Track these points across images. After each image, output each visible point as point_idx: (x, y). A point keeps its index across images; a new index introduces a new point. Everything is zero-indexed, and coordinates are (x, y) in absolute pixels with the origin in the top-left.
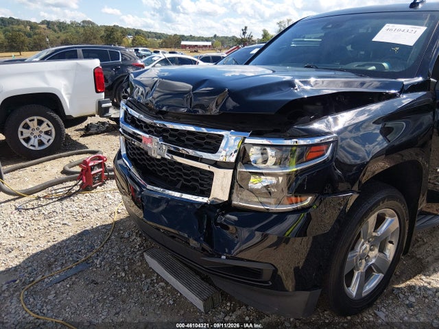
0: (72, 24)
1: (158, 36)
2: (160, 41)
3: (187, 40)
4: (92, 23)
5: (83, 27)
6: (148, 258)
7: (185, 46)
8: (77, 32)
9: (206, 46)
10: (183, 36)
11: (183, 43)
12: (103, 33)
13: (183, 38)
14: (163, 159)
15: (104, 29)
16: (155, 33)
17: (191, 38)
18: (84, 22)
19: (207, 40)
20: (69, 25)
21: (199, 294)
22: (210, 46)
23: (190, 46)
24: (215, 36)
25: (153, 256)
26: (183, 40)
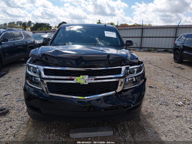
21: (109, 130)
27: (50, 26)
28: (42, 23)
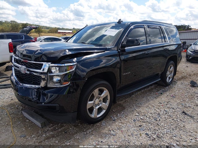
0: (5, 22)
1: (47, 28)
2: (48, 30)
3: (61, 30)
4: (16, 22)
5: (11, 23)
6: (23, 112)
7: (60, 33)
8: (8, 26)
9: (70, 32)
10: (59, 28)
11: (59, 31)
12: (21, 26)
13: (59, 29)
14: (26, 73)
15: (21, 25)
16: (46, 27)
17: (63, 29)
18: (11, 21)
19: (70, 30)
20: (4, 23)
21: (40, 122)
22: (71, 33)
23: (62, 33)
24: (74, 28)
25: (25, 112)
26: (59, 30)
27: (190, 27)
28: (182, 25)
